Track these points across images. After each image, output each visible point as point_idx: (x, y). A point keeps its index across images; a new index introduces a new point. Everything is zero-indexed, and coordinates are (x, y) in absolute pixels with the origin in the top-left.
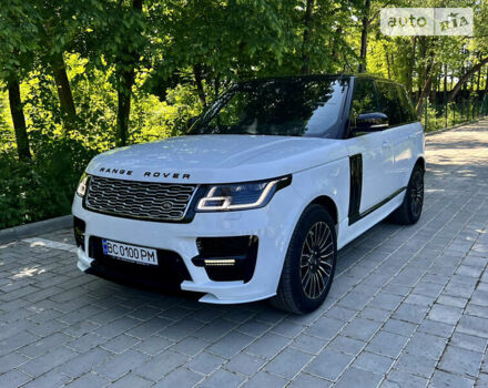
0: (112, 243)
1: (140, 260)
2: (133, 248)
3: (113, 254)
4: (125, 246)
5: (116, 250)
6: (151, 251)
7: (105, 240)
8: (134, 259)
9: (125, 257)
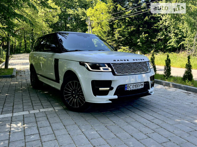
0: (130, 85)
1: (139, 88)
2: (137, 84)
3: (130, 89)
4: (134, 84)
5: (131, 87)
6: (142, 83)
7: (126, 85)
8: (137, 88)
9: (134, 88)
